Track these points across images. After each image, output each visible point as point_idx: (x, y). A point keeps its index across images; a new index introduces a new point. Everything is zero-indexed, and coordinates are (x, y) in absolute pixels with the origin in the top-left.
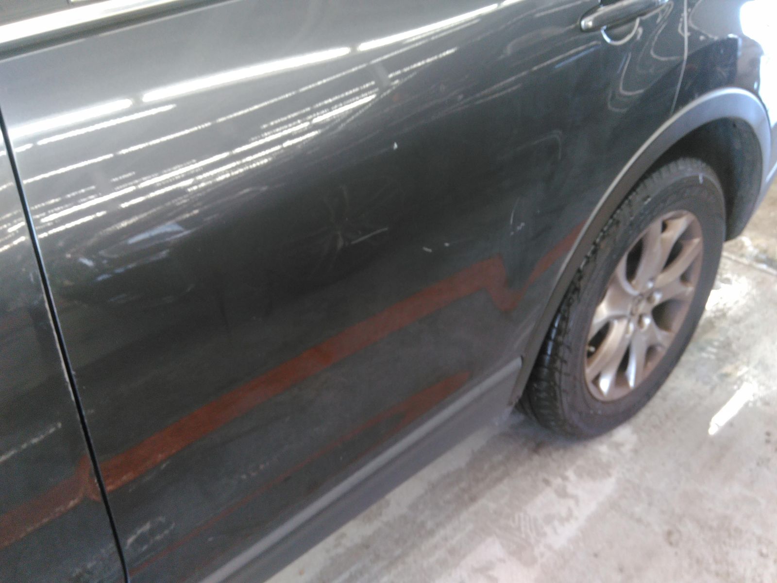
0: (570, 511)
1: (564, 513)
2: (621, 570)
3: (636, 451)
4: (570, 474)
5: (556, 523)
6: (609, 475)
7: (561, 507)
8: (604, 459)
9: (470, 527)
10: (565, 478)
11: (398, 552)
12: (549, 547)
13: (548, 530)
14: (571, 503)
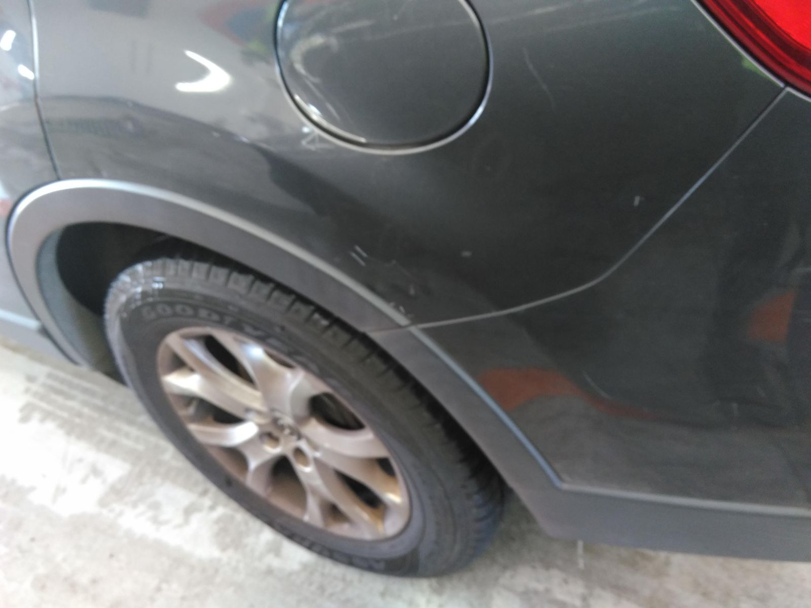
0: (166, 522)
1: (163, 517)
2: (94, 581)
3: (270, 571)
4: (220, 511)
5: (150, 514)
6: (224, 549)
7: (171, 513)
8: (250, 540)
9: (140, 447)
10: (212, 508)
11: (112, 408)
12: (121, 514)
13: (141, 508)
14: (179, 519)
